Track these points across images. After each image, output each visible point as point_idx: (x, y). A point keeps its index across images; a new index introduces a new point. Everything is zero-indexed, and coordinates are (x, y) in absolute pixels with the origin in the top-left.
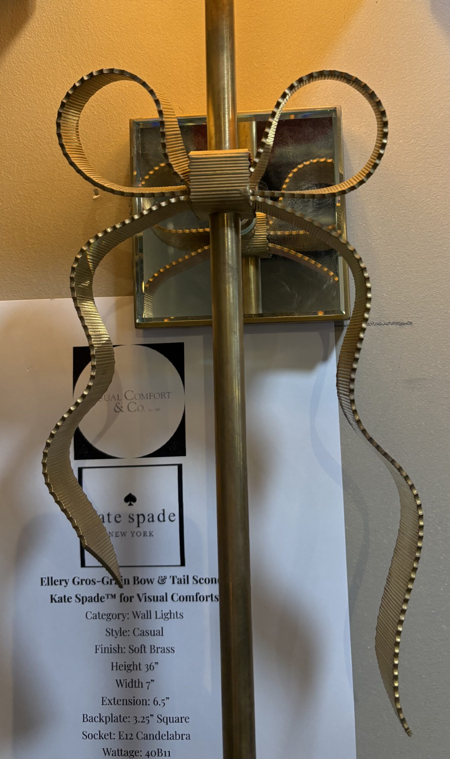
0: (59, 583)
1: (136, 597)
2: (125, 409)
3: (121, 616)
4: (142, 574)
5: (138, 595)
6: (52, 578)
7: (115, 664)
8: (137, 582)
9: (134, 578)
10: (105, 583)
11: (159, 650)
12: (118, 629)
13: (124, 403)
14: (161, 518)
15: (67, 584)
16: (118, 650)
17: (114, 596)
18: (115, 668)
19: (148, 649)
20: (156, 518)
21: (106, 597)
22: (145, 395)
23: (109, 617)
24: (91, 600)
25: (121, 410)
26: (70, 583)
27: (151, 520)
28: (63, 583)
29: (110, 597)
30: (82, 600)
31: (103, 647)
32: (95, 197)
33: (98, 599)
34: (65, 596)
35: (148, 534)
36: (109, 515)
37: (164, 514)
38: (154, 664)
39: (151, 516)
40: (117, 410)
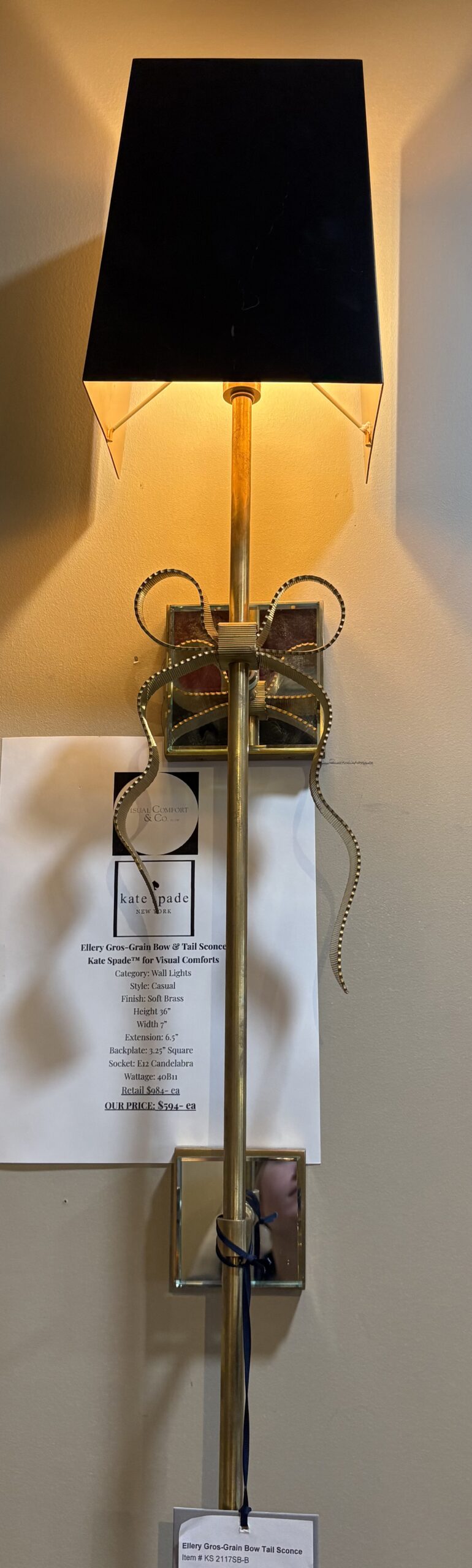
0: (95, 949)
1: (155, 959)
2: (152, 819)
3: (143, 974)
4: (161, 942)
5: (157, 958)
6: (90, 945)
7: (136, 1010)
8: (156, 948)
9: (155, 945)
10: (132, 949)
11: (172, 999)
12: (140, 984)
13: (152, 815)
14: (178, 900)
15: (102, 949)
16: (140, 999)
17: (138, 959)
18: (136, 1013)
19: (163, 999)
20: (173, 900)
21: (132, 959)
22: (168, 809)
23: (134, 974)
24: (120, 962)
25: (150, 820)
26: (104, 948)
27: (169, 901)
28: (99, 949)
29: (135, 959)
30: (113, 962)
31: (128, 997)
32: (135, 662)
33: (126, 961)
34: (100, 959)
35: (167, 911)
36: (137, 897)
37: (179, 897)
38: (167, 1010)
39: (169, 898)
40: (147, 820)
